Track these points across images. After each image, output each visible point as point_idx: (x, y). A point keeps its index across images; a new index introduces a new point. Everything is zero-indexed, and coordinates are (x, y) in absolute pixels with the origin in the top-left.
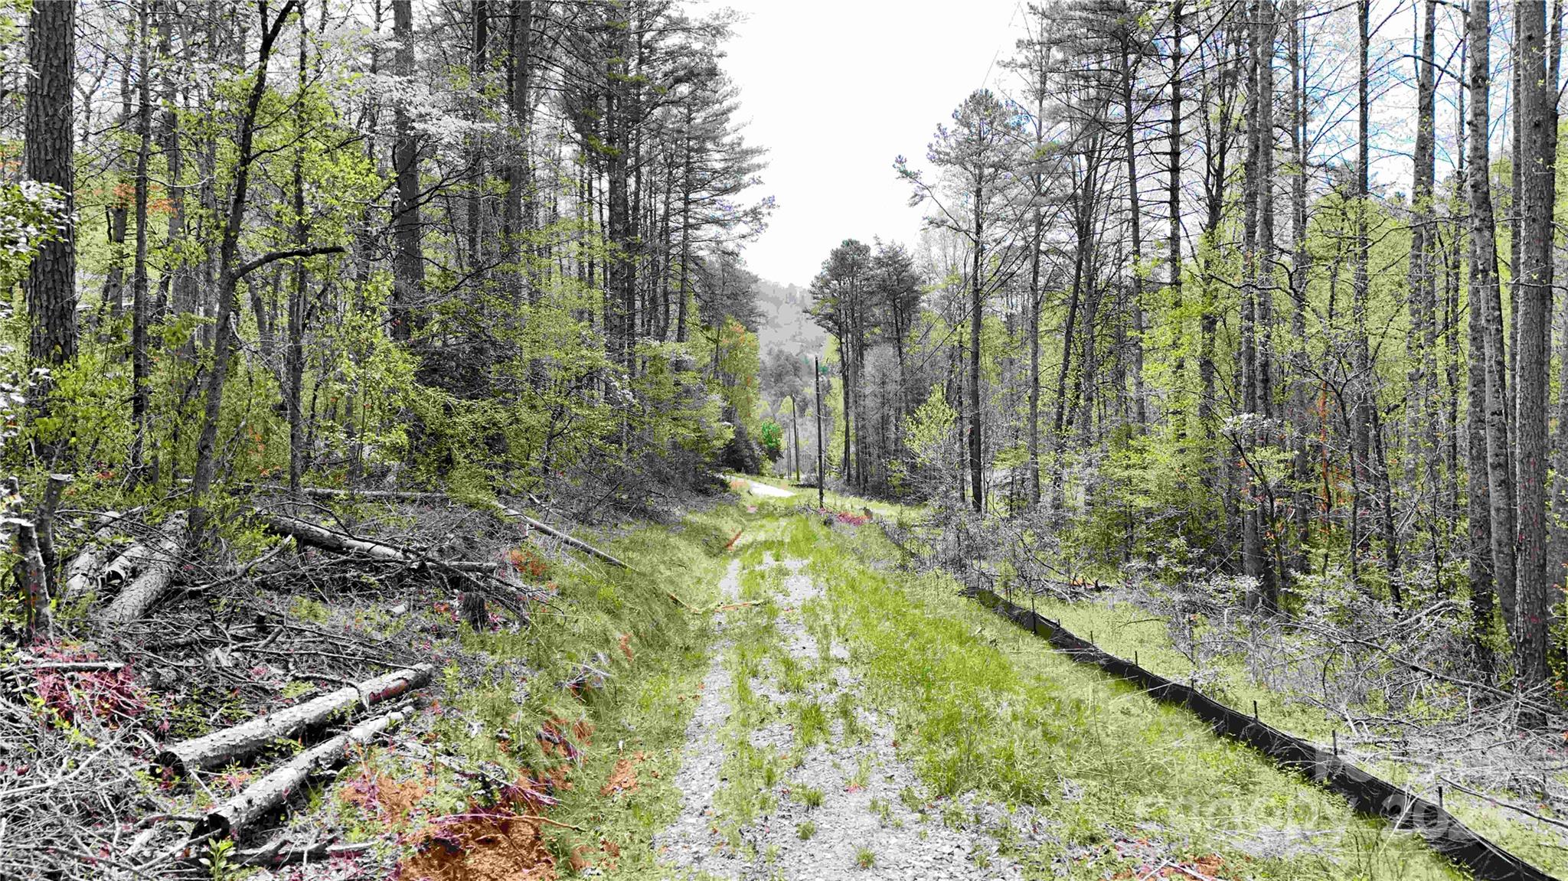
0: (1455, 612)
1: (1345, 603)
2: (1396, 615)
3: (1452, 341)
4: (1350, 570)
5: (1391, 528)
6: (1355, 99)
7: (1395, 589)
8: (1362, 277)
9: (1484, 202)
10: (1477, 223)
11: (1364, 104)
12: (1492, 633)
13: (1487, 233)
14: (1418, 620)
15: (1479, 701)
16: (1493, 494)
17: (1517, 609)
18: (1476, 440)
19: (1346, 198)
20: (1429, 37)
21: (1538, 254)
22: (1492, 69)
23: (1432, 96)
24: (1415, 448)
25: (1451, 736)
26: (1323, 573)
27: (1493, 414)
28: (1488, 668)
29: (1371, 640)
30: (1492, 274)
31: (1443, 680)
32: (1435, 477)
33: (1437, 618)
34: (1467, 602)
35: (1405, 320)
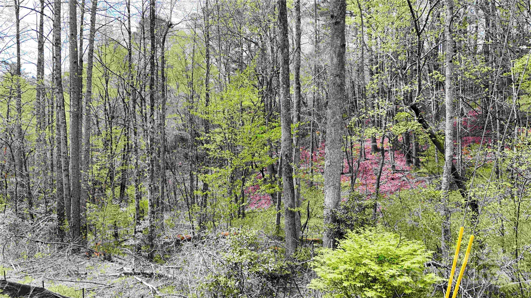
0: (52, 220)
1: (12, 223)
2: (32, 224)
3: (51, 128)
4: (14, 210)
5: (30, 193)
6: (15, 40)
7: (32, 215)
8: (19, 104)
9: (60, 84)
10: (57, 90)
11: (18, 43)
12: (64, 225)
13: (61, 94)
14: (39, 225)
15: (59, 248)
16: (64, 179)
17: (71, 216)
18: (59, 162)
19: (12, 75)
20: (42, 25)
21: (76, 103)
22: (62, 41)
23: (43, 46)
24: (39, 165)
25: (48, 262)
26: (4, 212)
27: (64, 153)
28: (62, 237)
29: (22, 235)
30: (62, 108)
31: (47, 244)
32: (45, 175)
33: (46, 223)
34: (56, 216)
35: (35, 121)
